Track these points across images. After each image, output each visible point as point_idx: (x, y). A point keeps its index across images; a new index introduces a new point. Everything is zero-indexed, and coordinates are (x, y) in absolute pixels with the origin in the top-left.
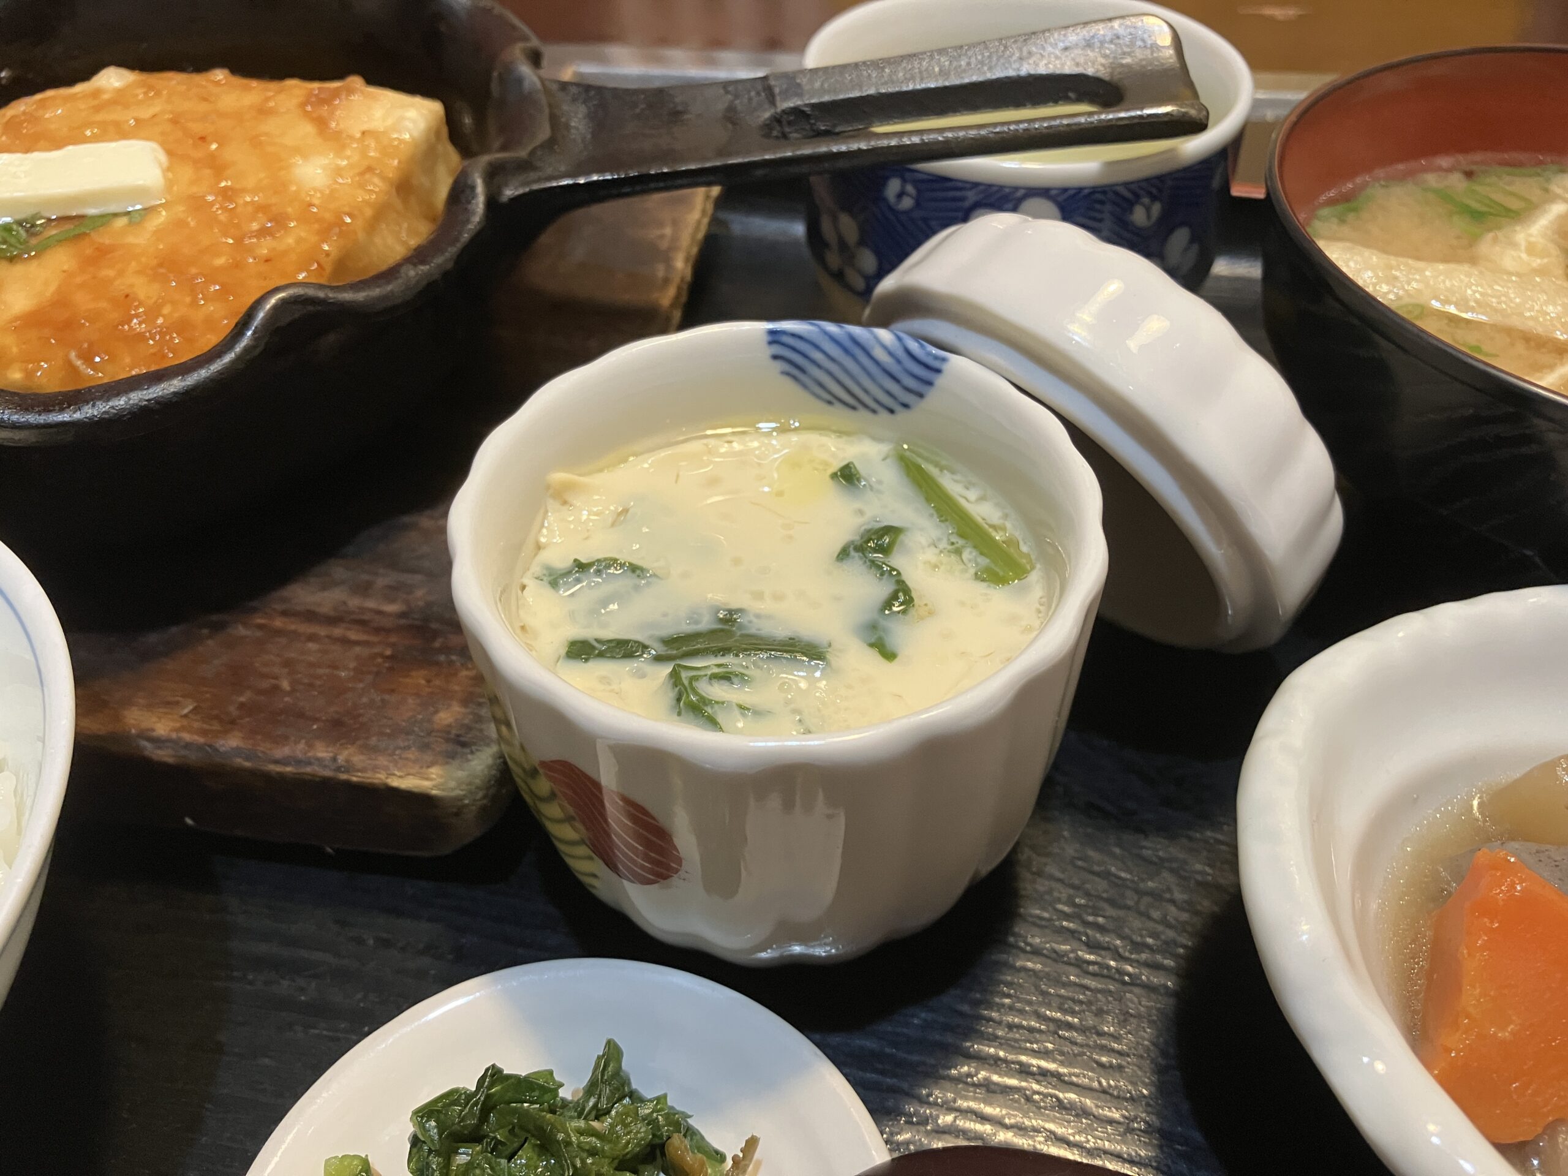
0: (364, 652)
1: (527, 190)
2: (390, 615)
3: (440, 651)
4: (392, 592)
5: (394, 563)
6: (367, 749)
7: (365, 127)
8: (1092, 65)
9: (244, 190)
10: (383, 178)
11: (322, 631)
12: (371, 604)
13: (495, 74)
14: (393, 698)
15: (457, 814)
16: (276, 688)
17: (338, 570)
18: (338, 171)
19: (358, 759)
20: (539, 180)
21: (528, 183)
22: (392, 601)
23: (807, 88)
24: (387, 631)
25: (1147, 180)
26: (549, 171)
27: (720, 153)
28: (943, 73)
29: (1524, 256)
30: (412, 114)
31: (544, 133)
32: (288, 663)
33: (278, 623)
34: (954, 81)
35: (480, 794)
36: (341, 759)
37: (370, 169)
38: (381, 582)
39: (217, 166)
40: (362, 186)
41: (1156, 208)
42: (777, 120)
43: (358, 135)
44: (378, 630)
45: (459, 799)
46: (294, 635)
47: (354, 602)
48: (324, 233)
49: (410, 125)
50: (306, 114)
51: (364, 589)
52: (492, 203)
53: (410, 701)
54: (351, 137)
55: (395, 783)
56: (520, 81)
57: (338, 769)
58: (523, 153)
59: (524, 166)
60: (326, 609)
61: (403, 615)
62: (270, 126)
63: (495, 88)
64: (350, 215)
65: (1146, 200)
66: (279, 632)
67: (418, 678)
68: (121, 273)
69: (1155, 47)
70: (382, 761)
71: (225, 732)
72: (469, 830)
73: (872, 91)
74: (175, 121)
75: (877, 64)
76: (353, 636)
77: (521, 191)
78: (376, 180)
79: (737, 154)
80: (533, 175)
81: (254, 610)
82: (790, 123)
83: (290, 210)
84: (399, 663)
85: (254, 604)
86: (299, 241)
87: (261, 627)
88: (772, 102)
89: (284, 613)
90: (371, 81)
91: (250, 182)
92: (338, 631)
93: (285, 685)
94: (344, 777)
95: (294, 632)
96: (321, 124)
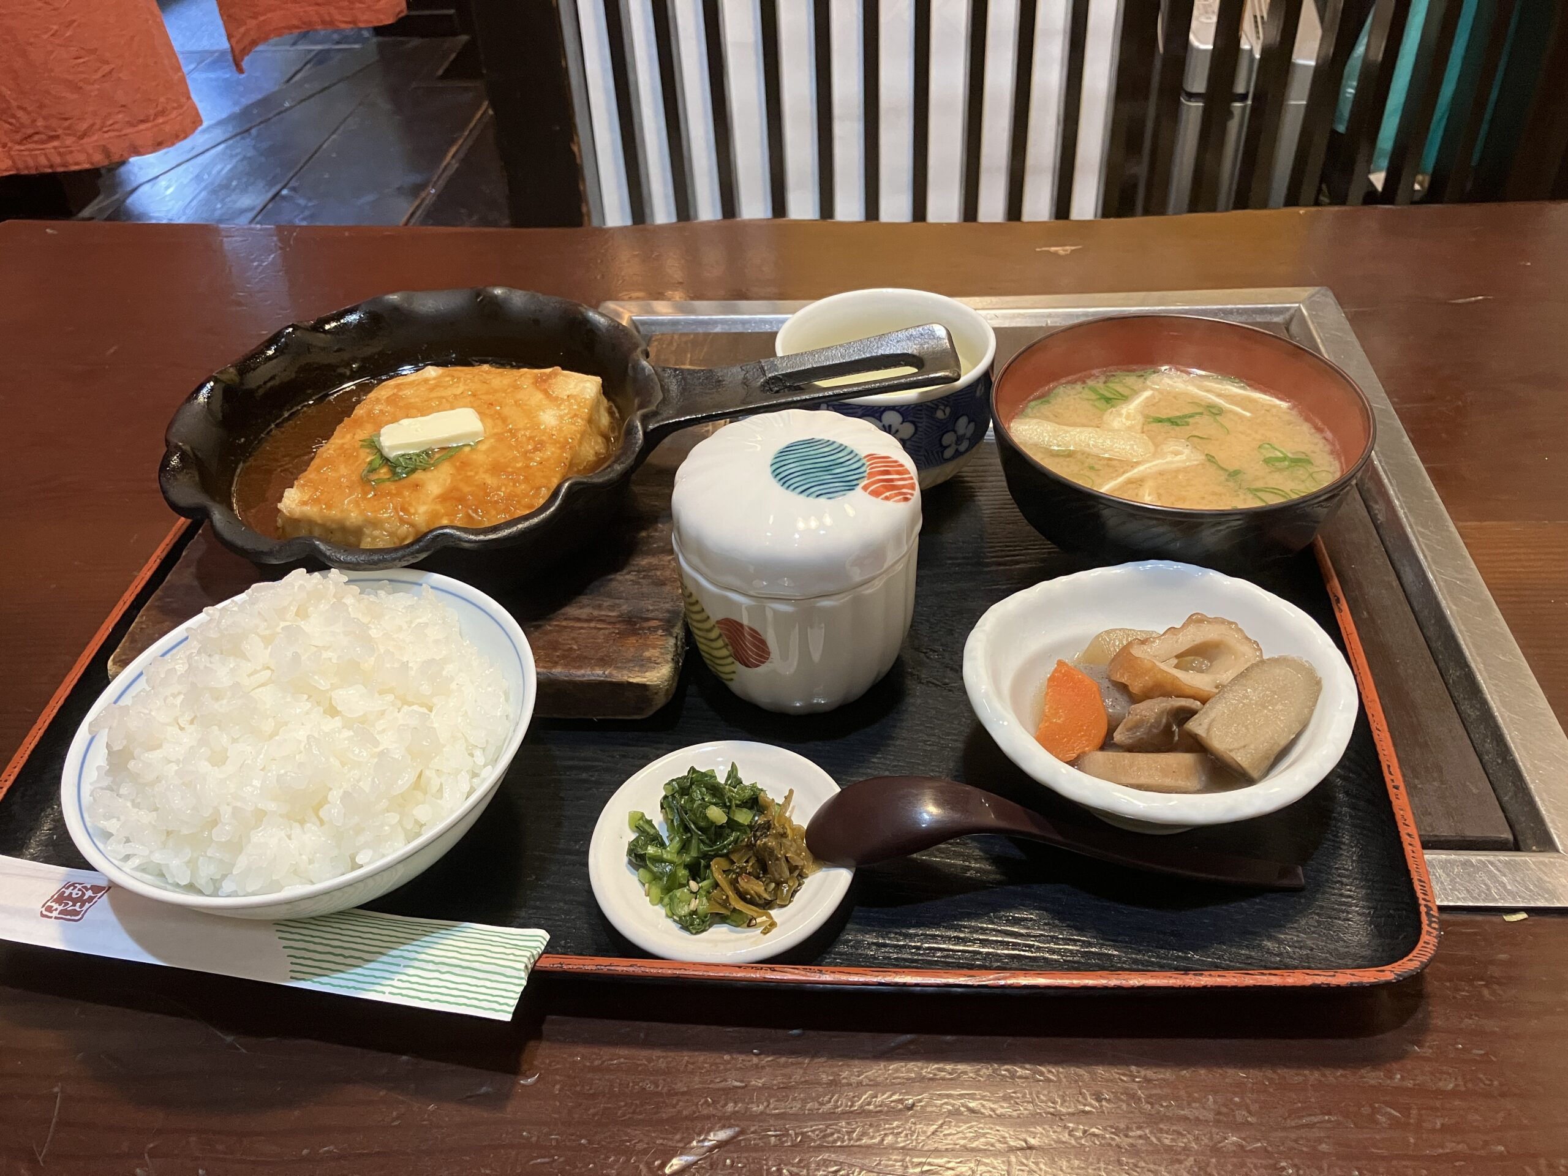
0: (607, 632)
1: (658, 425)
2: (614, 616)
3: (639, 629)
4: (612, 608)
5: (610, 596)
6: (617, 668)
7: (568, 393)
8: (912, 348)
9: (520, 429)
10: (582, 419)
11: (585, 625)
12: (603, 613)
13: (630, 365)
14: (623, 649)
15: (656, 693)
16: (571, 649)
17: (584, 600)
18: (561, 417)
19: (615, 673)
20: (663, 420)
21: (658, 422)
22: (613, 611)
23: (780, 366)
24: (614, 623)
25: (941, 398)
26: (665, 415)
27: (743, 403)
28: (843, 356)
29: (1124, 420)
30: (588, 385)
31: (660, 396)
32: (573, 639)
33: (564, 623)
34: (847, 359)
35: (666, 684)
36: (606, 673)
37: (576, 415)
38: (606, 604)
39: (505, 420)
40: (573, 424)
41: (948, 410)
42: (767, 382)
43: (565, 397)
44: (610, 623)
45: (658, 685)
46: (573, 628)
47: (596, 613)
48: (563, 448)
49: (589, 391)
50: (537, 388)
51: (600, 607)
52: (645, 433)
53: (631, 649)
54: (562, 399)
55: (631, 680)
56: (643, 369)
57: (606, 677)
58: (653, 408)
59: (655, 414)
60: (584, 616)
61: (619, 616)
62: (521, 395)
63: (630, 372)
64: (571, 438)
65: (942, 407)
66: (565, 627)
67: (632, 640)
68: (477, 473)
69: (939, 338)
70: (625, 672)
71: (554, 667)
72: (660, 701)
73: (810, 366)
74: (474, 395)
75: (812, 353)
76: (599, 626)
77: (656, 425)
78: (579, 420)
79: (751, 403)
80: (659, 418)
81: (551, 619)
82: (773, 383)
83: (544, 438)
84: (622, 635)
85: (551, 616)
86: (553, 453)
87: (556, 625)
88: (764, 375)
89: (566, 619)
90: (564, 368)
91: (521, 425)
92: (592, 625)
93: (575, 647)
94: (609, 680)
95: (572, 626)
96: (546, 392)
